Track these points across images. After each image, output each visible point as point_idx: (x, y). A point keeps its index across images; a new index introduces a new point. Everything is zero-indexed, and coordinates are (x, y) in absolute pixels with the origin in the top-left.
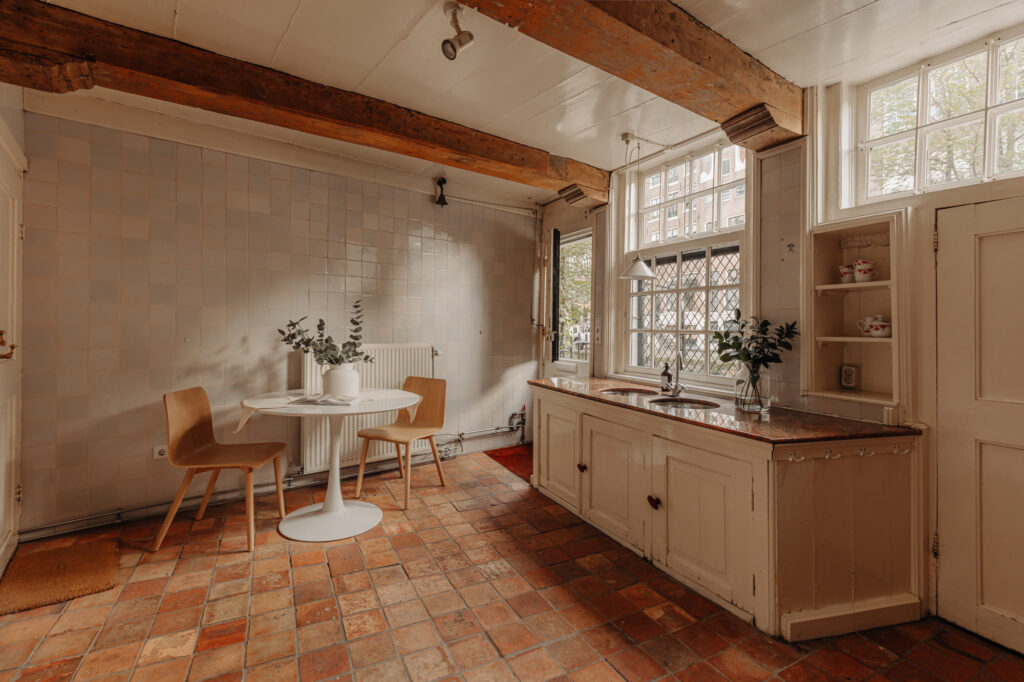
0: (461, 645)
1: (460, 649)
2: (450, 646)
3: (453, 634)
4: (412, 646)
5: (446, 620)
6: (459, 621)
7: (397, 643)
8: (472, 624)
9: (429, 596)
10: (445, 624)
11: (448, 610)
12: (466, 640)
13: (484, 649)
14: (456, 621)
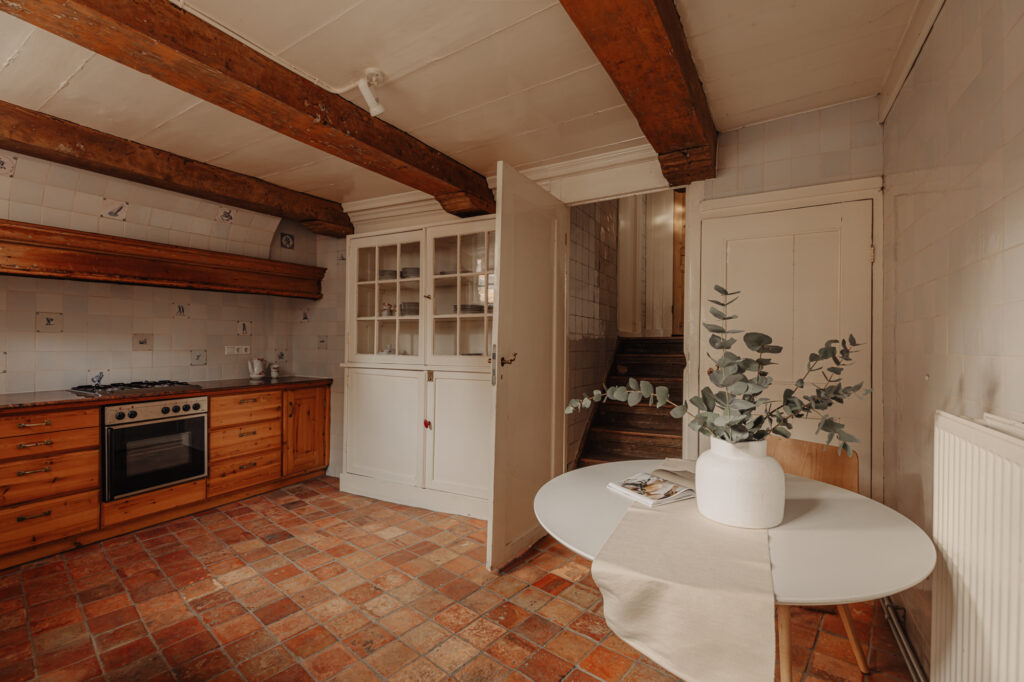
0: (360, 625)
1: (360, 622)
2: (371, 622)
3: (370, 630)
4: (403, 613)
5: (382, 640)
6: (368, 643)
7: (417, 611)
8: (353, 644)
9: (414, 661)
10: (382, 637)
11: (383, 650)
12: (356, 630)
13: (337, 628)
14: (371, 642)
